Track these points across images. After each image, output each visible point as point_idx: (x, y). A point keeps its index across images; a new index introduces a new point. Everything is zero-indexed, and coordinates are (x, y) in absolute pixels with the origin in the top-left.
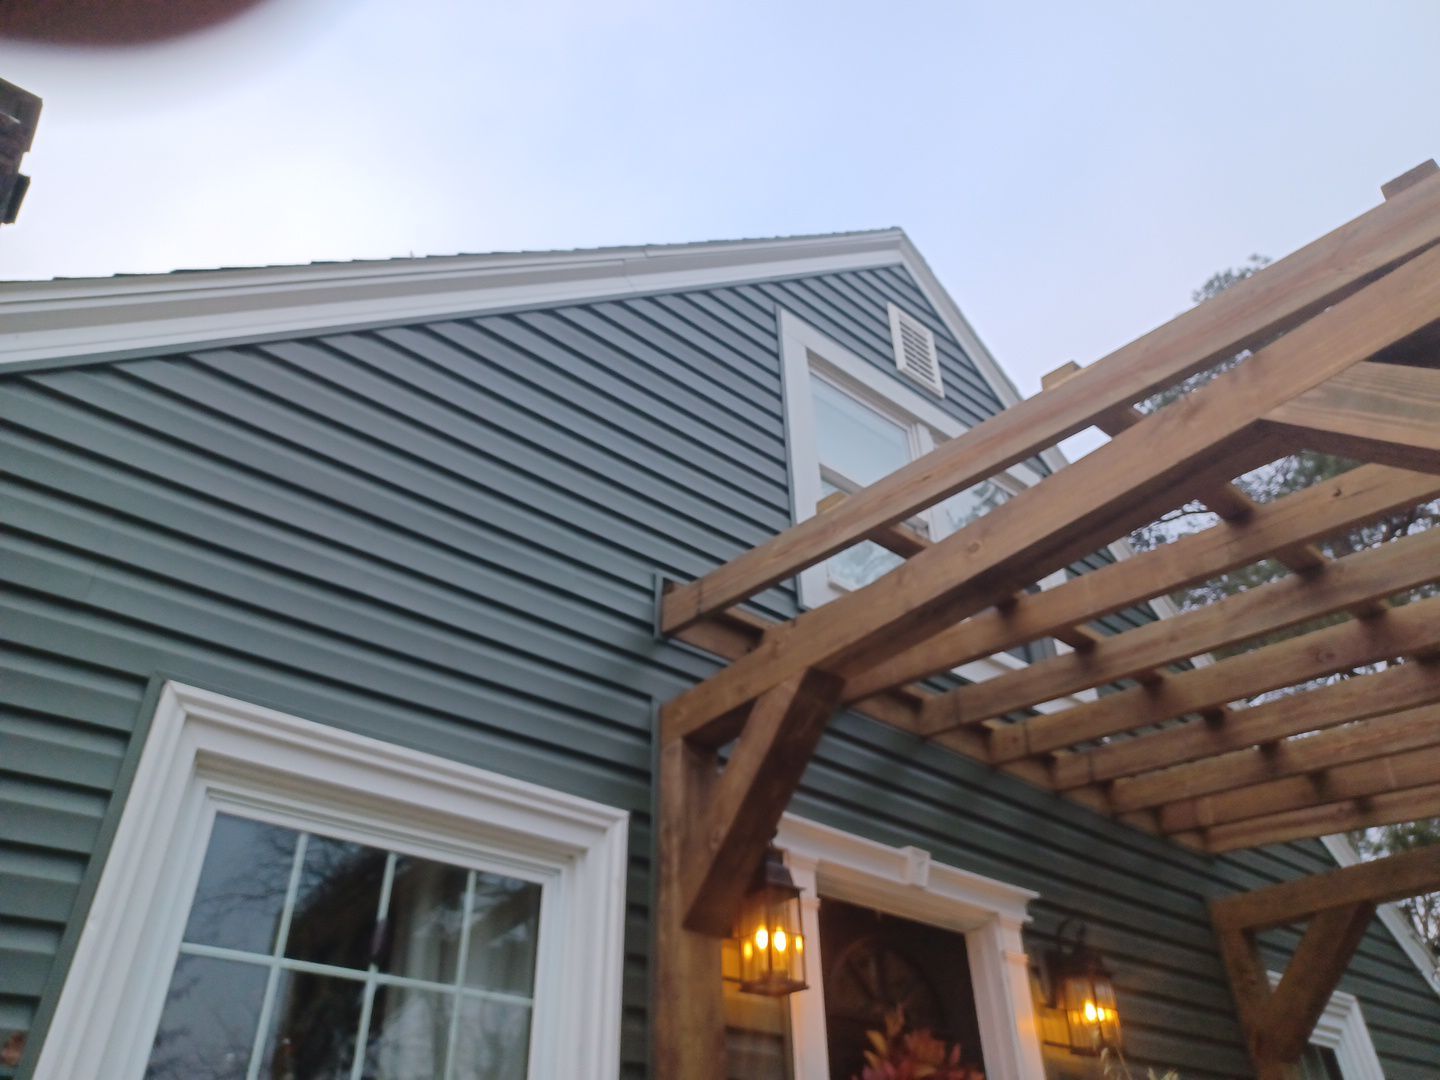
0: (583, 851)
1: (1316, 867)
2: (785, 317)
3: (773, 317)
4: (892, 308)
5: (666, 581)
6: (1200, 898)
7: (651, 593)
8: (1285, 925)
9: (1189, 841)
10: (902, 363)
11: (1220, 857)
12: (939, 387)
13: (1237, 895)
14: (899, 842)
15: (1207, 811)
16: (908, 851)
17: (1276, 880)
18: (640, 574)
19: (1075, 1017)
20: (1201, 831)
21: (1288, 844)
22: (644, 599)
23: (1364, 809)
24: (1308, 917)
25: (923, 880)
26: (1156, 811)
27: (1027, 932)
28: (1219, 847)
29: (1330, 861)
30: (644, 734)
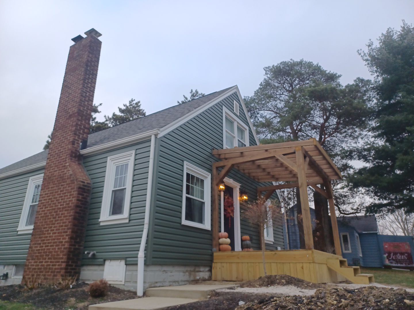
0: (207, 177)
1: (270, 184)
2: (223, 106)
3: (222, 107)
4: (234, 101)
5: (213, 148)
6: (256, 187)
7: (211, 150)
8: (265, 191)
9: (257, 180)
10: (235, 111)
11: (260, 182)
12: (238, 114)
13: (261, 187)
14: (230, 178)
15: (260, 177)
16: (231, 179)
17: (266, 186)
18: (210, 147)
19: (243, 198)
20: (258, 179)
21: (269, 182)
22: (210, 150)
23: (277, 180)
24: (268, 190)
25: (232, 182)
26: (254, 177)
27: (240, 189)
28: (260, 181)
29: (272, 184)
30: (211, 166)
